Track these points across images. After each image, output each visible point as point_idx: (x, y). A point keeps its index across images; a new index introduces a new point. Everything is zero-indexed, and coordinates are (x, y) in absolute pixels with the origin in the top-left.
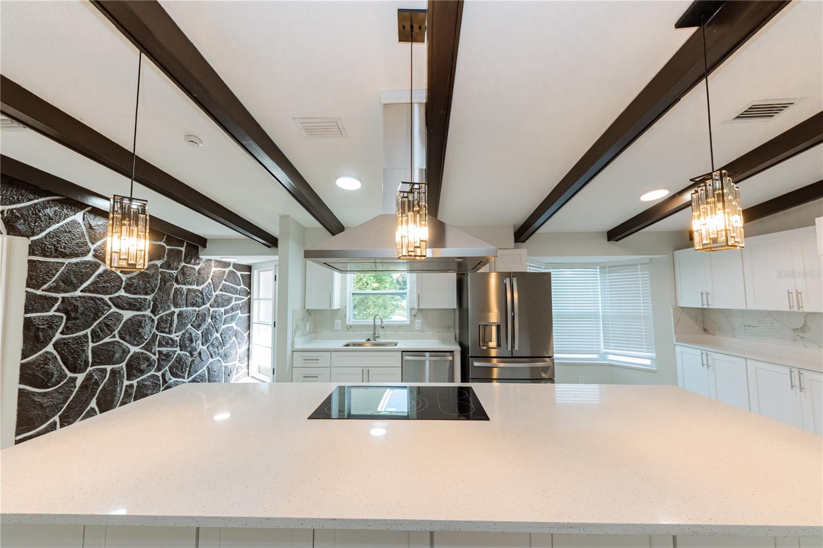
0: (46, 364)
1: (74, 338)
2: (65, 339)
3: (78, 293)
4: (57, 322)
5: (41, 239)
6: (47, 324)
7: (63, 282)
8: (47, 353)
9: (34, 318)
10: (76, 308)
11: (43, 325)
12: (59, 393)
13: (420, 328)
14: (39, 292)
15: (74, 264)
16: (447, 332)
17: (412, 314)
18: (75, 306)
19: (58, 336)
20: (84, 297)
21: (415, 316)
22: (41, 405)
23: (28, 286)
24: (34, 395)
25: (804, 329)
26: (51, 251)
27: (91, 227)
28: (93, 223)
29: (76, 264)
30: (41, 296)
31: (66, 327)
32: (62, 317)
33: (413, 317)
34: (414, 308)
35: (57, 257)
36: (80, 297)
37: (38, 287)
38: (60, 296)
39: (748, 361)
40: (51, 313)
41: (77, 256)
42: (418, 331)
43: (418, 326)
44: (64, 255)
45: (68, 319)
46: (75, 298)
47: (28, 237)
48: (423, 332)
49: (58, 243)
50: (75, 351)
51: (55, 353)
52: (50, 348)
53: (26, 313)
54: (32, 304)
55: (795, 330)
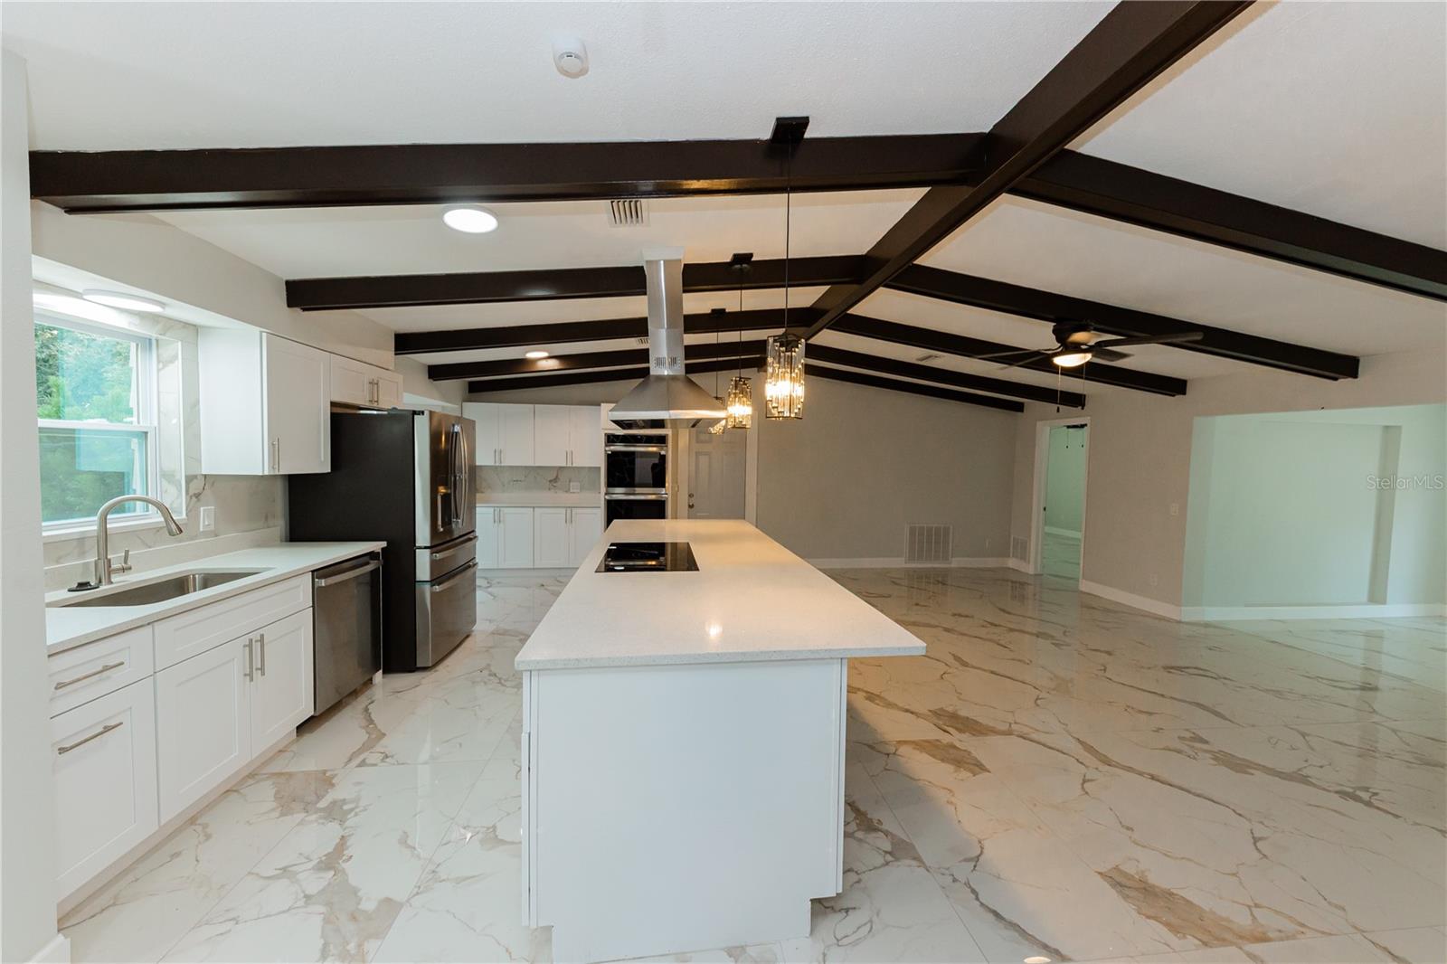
13: (212, 528)
16: (264, 528)
17: (191, 492)
21: (197, 496)
25: (556, 480)
33: (194, 499)
34: (195, 477)
39: (536, 509)
42: (205, 534)
43: (207, 523)
48: (216, 536)
55: (550, 481)
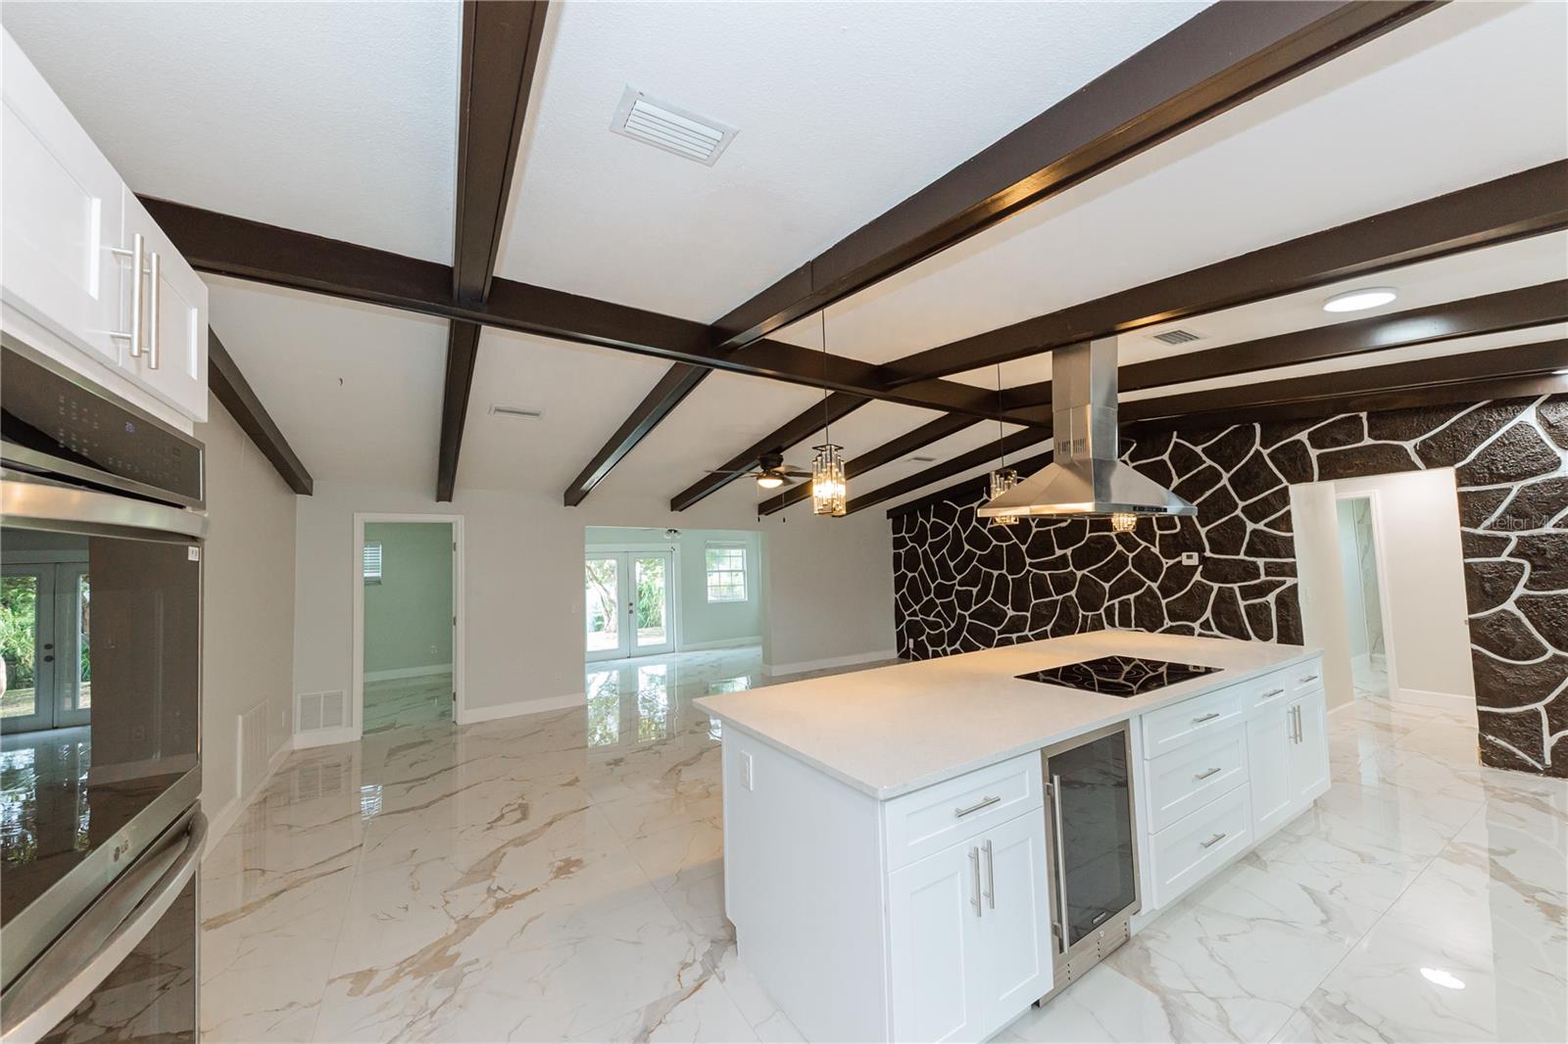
0: (1502, 626)
1: (1547, 597)
2: (1532, 596)
3: (1548, 528)
4: (1512, 571)
5: (1468, 464)
6: (1496, 572)
7: (1514, 516)
8: (1504, 611)
9: (1476, 564)
10: (1542, 552)
11: (1490, 573)
12: (1536, 672)
14: (1480, 531)
15: (1528, 487)
18: (1538, 549)
19: (1520, 591)
20: (1557, 535)
22: (1504, 678)
23: (1462, 525)
24: (1493, 663)
26: (1485, 477)
27: (1551, 426)
28: (1552, 418)
29: (1532, 487)
30: (1480, 536)
31: (1530, 580)
32: (1521, 566)
35: (1497, 483)
36: (1548, 535)
37: (1476, 526)
38: (1514, 536)
40: (1504, 558)
41: (1533, 474)
44: (1508, 478)
45: (1534, 568)
46: (1539, 538)
47: (1452, 465)
49: (1493, 464)
50: (1553, 618)
51: (1519, 614)
52: (1509, 605)
53: (1465, 558)
54: (1472, 545)
